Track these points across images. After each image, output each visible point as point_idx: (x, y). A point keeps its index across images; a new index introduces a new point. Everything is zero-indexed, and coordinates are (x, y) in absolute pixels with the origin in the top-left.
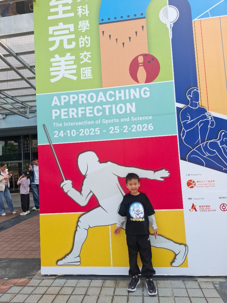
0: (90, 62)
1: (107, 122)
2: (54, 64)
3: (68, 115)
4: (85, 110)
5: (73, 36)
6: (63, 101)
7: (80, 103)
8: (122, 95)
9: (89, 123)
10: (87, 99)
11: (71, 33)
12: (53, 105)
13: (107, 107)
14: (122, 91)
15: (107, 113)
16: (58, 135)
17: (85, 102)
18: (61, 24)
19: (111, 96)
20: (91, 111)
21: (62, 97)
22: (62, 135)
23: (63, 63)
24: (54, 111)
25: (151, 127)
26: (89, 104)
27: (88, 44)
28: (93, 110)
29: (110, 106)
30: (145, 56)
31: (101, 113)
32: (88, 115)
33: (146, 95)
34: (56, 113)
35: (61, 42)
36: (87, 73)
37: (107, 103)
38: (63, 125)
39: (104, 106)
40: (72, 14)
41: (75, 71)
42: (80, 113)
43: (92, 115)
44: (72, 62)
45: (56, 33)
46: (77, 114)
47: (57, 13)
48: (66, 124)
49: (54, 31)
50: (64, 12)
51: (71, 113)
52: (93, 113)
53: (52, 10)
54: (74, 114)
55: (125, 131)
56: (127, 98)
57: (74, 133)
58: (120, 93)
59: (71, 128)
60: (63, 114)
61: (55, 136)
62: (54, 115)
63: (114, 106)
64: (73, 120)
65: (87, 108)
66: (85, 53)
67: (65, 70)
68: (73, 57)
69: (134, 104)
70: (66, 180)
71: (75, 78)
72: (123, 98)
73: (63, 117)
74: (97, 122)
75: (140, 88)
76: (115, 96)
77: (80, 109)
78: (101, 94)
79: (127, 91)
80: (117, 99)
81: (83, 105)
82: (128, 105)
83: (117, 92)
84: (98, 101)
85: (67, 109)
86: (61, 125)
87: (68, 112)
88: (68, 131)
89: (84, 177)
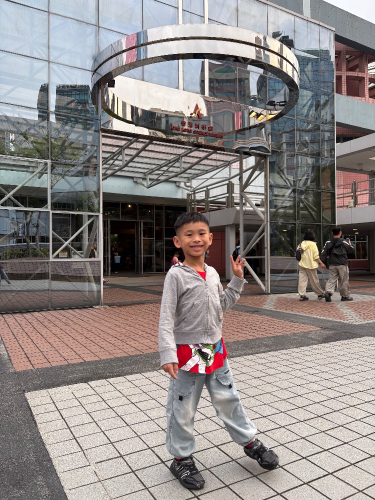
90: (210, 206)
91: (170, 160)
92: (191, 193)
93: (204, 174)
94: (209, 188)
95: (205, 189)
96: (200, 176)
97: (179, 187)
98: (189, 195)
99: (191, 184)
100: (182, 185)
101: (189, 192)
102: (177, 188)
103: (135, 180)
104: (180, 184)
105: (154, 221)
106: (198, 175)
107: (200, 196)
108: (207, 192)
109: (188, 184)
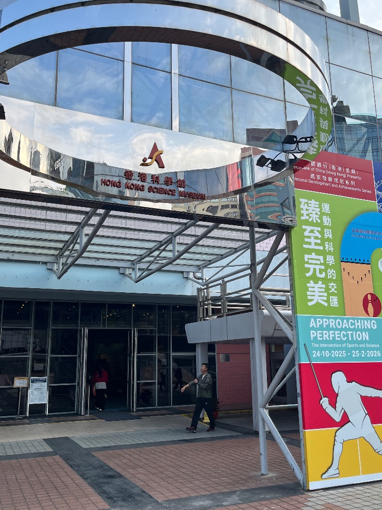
0: (336, 292)
1: (350, 346)
2: (310, 289)
3: (322, 337)
4: (334, 334)
5: (323, 267)
6: (318, 324)
7: (331, 327)
8: (359, 324)
9: (338, 346)
10: (335, 324)
11: (321, 264)
12: (311, 326)
13: (350, 333)
14: (359, 321)
15: (350, 339)
16: (316, 355)
17: (334, 327)
18: (313, 254)
19: (352, 324)
20: (339, 335)
21: (318, 320)
22: (319, 355)
23: (316, 289)
24: (312, 332)
25: (379, 354)
26: (337, 329)
27: (334, 277)
28: (340, 334)
29: (351, 332)
30: (372, 295)
31: (346, 338)
32: (337, 339)
33: (374, 326)
34: (313, 334)
35: (315, 270)
36: (334, 301)
37: (350, 329)
38: (319, 345)
39: (347, 332)
40: (321, 248)
41: (325, 299)
42: (331, 335)
43: (339, 339)
44: (324, 290)
45: (310, 261)
46: (329, 336)
47: (310, 244)
48: (321, 345)
49: (308, 259)
50: (316, 244)
51: (324, 336)
52: (340, 337)
53: (306, 240)
54: (327, 336)
55: (363, 356)
56: (363, 328)
57: (327, 354)
58: (358, 322)
59: (325, 349)
60: (319, 335)
61: (314, 356)
62: (312, 336)
63: (354, 332)
64: (326, 342)
65: (336, 332)
66: (332, 284)
67: (319, 296)
68: (324, 286)
69: (367, 333)
70: (324, 397)
71: (326, 304)
72: (360, 328)
73: (319, 339)
74: (344, 345)
75: (371, 320)
76: (354, 324)
77: (331, 332)
78: (345, 321)
79: (362, 321)
80: (356, 327)
81: (333, 329)
82: (364, 333)
83: (356, 321)
84: (344, 327)
85: (321, 332)
86: (317, 345)
87: (322, 334)
88: (323, 352)
89: (337, 395)
90: (228, 306)
91: (161, 242)
92: (202, 287)
93: (218, 261)
94: (226, 280)
95: (220, 282)
96: (213, 263)
97: (187, 278)
98: (199, 290)
99: (202, 275)
100: (191, 276)
101: (199, 286)
102: (184, 280)
103: (122, 271)
104: (188, 275)
105: (157, 329)
106: (211, 262)
107: (215, 292)
108: (223, 286)
109: (199, 275)
